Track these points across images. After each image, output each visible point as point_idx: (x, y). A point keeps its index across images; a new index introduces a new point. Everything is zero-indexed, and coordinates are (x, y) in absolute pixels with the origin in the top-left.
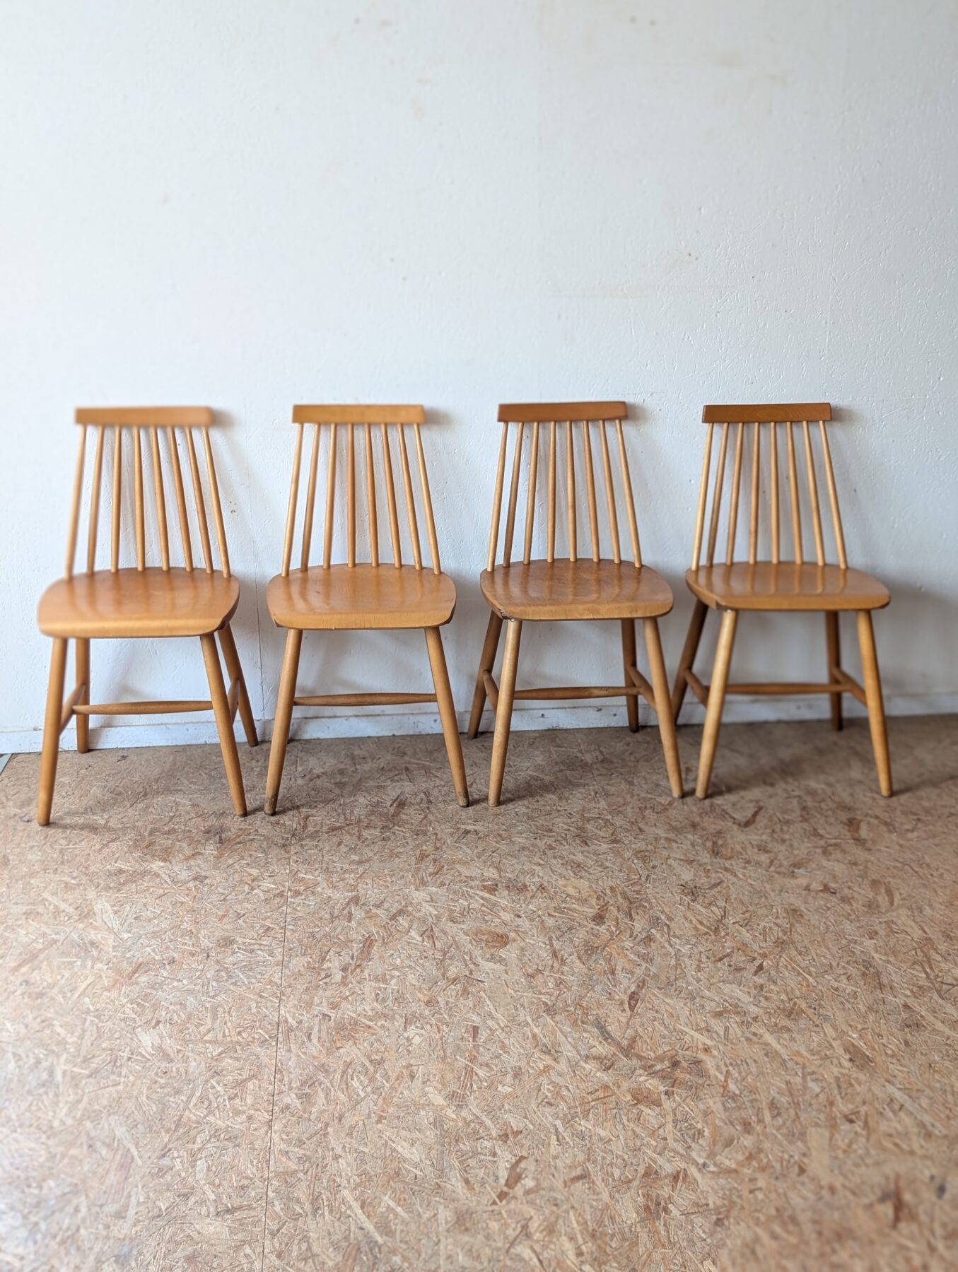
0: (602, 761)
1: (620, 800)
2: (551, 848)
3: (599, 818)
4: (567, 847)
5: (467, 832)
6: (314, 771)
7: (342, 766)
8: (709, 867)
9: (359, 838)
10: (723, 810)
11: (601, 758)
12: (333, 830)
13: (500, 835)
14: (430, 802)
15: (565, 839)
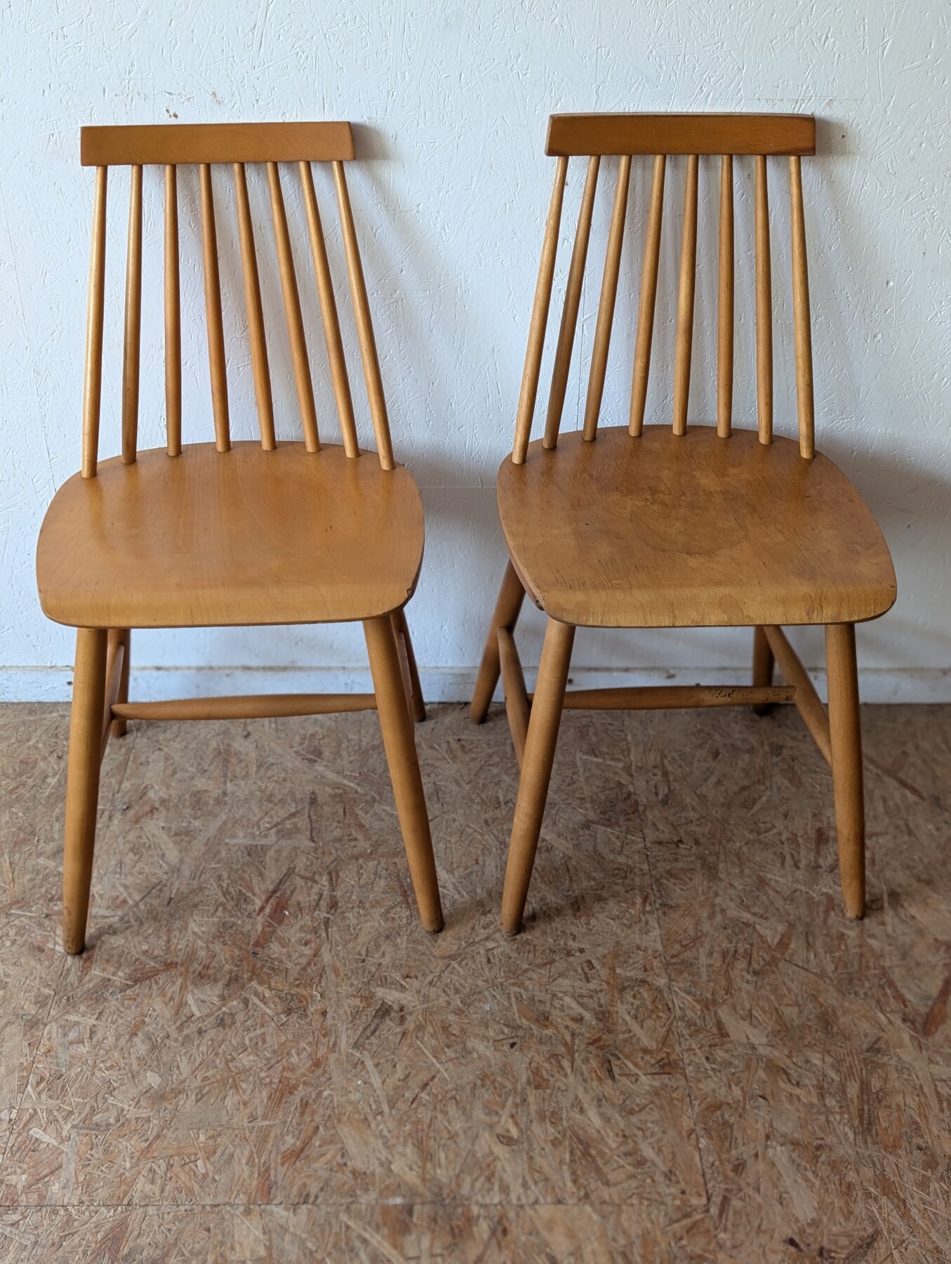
0: (665, 802)
1: (688, 923)
2: (538, 1082)
3: (643, 982)
4: (571, 1078)
5: (384, 1011)
6: (151, 794)
7: (201, 783)
8: (852, 1176)
9: (177, 1013)
10: (884, 972)
11: (663, 790)
12: (136, 981)
13: (445, 1028)
14: (333, 905)
15: (571, 1051)
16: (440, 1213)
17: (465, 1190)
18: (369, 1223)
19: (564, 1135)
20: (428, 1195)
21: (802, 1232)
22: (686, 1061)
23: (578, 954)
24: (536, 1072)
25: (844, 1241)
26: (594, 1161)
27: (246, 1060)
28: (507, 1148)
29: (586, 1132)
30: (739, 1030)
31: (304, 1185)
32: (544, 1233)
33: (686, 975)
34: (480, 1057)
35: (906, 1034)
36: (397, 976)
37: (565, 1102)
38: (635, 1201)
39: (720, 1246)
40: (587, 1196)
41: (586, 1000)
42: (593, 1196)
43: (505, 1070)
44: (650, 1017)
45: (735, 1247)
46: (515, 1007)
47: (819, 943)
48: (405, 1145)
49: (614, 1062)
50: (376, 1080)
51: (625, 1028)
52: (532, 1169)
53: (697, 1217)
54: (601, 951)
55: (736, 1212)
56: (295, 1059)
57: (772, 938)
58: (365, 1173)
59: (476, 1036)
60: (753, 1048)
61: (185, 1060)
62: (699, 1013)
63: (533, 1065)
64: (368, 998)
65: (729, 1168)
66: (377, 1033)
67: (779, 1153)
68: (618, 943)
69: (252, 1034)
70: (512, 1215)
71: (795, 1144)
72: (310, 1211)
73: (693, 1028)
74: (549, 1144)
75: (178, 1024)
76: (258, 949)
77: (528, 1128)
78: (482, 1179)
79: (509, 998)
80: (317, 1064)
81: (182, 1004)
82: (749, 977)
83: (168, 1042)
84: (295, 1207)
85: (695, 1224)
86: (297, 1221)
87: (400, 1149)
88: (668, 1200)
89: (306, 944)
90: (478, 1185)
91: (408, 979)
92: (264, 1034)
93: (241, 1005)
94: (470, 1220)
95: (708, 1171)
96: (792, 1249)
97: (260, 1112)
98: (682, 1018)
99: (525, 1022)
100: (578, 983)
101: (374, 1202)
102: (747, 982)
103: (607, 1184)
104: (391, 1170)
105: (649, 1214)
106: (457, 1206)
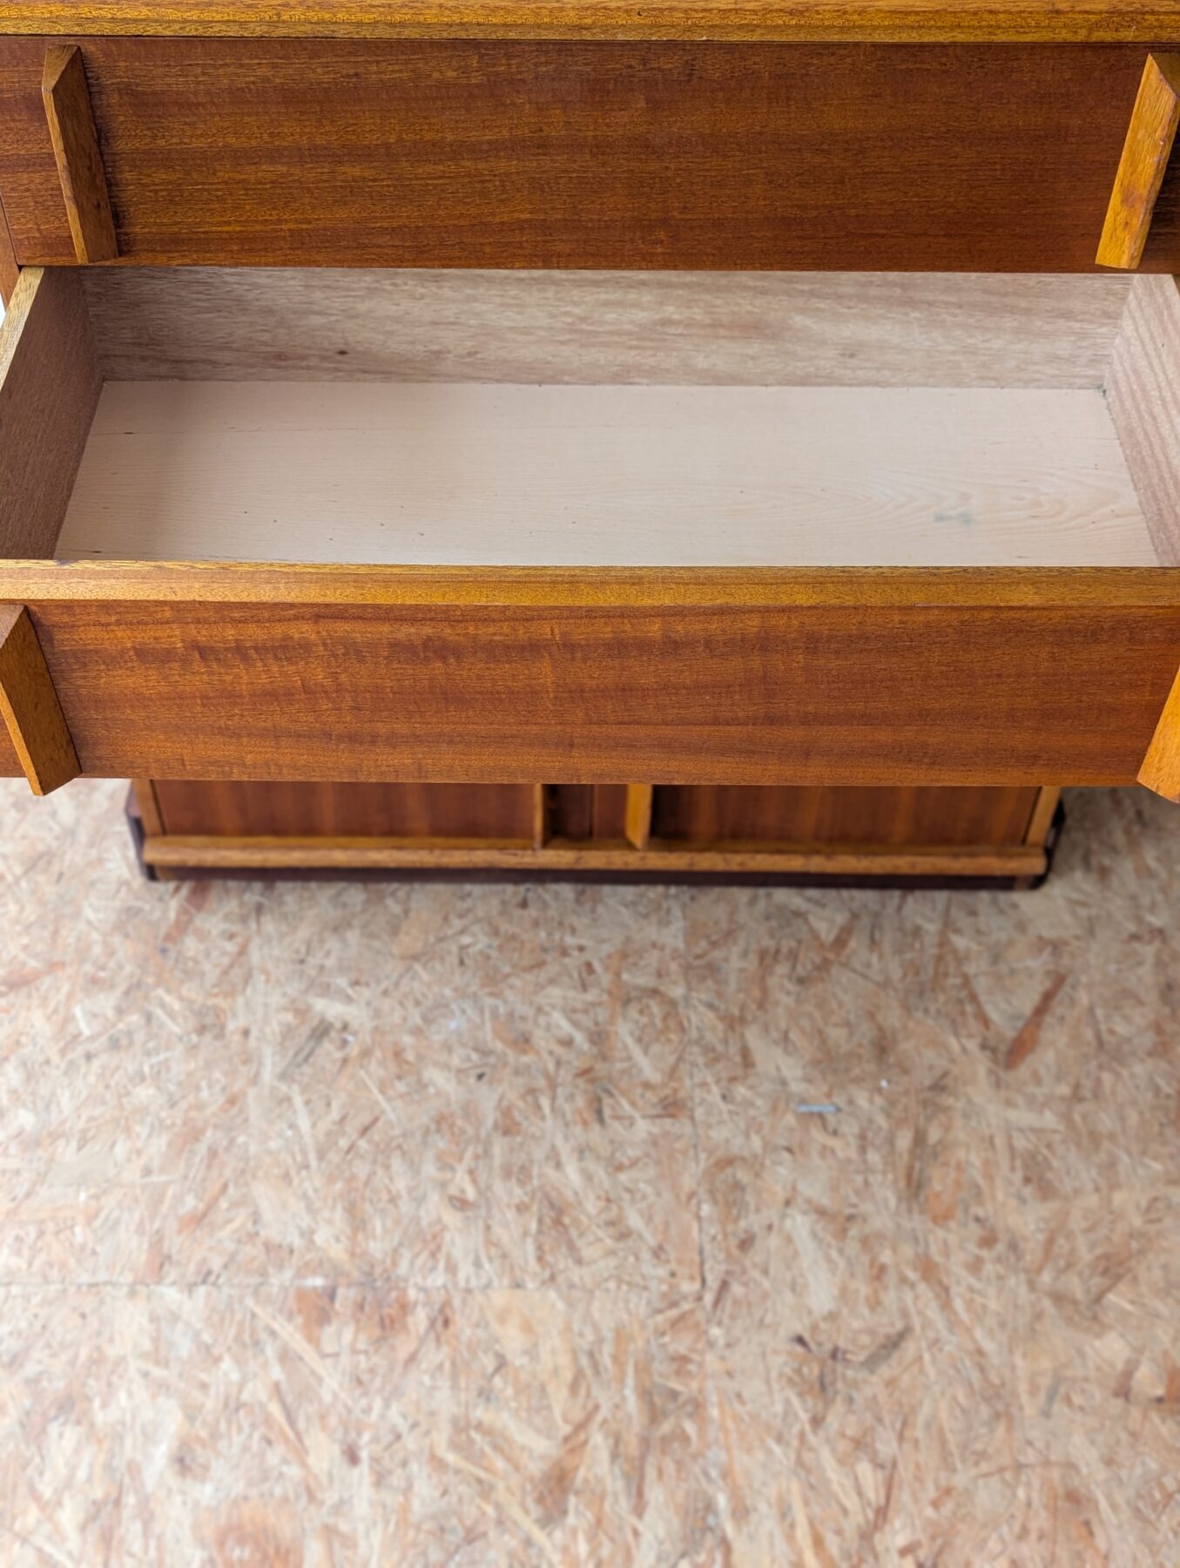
16: (369, 1298)
17: (403, 1268)
18: (280, 1311)
19: (533, 1198)
20: (356, 1275)
21: (814, 1328)
22: (697, 1100)
23: (575, 953)
24: (506, 1112)
25: (865, 1339)
26: (566, 1230)
27: (144, 1093)
28: (459, 1215)
29: (560, 1193)
30: (769, 1058)
31: (204, 1260)
32: (495, 1327)
33: (710, 983)
34: (438, 1094)
35: (981, 1065)
36: (342, 982)
37: (539, 1154)
38: (612, 1285)
39: (711, 1344)
40: (553, 1278)
41: (579, 1017)
42: (560, 1279)
43: (468, 1110)
44: (657, 1039)
45: (729, 1345)
46: (488, 1025)
47: (888, 938)
48: (333, 1209)
49: (607, 1101)
50: (304, 1123)
51: (624, 1054)
52: (490, 1242)
53: (686, 1306)
54: (606, 949)
55: (736, 1302)
56: (205, 1094)
57: (827, 933)
58: (280, 1246)
59: (436, 1064)
60: (784, 1083)
61: (67, 1093)
62: (721, 1035)
63: (505, 1103)
64: (302, 1012)
65: (733, 1242)
66: (311, 1060)
67: (800, 1224)
68: (628, 940)
69: (154, 1060)
70: (457, 1302)
71: (821, 1212)
72: (208, 1295)
73: (711, 1055)
74: (513, 1211)
75: (62, 1044)
76: (169, 946)
77: (489, 1187)
78: (425, 1255)
79: (482, 1012)
80: (232, 1101)
81: (69, 1019)
82: (790, 986)
83: (46, 1069)
84: (191, 1288)
85: (682, 1317)
86: (193, 1306)
87: (326, 1214)
88: (653, 1285)
89: (231, 937)
90: (419, 1262)
91: (357, 988)
92: (167, 1061)
93: (143, 1021)
94: (405, 1308)
95: (708, 1248)
96: (799, 1349)
97: (156, 1163)
98: (698, 1042)
99: (499, 1046)
100: (571, 994)
101: (288, 1283)
102: (788, 993)
103: (579, 1262)
104: (312, 1242)
105: (627, 1302)
106: (390, 1290)
